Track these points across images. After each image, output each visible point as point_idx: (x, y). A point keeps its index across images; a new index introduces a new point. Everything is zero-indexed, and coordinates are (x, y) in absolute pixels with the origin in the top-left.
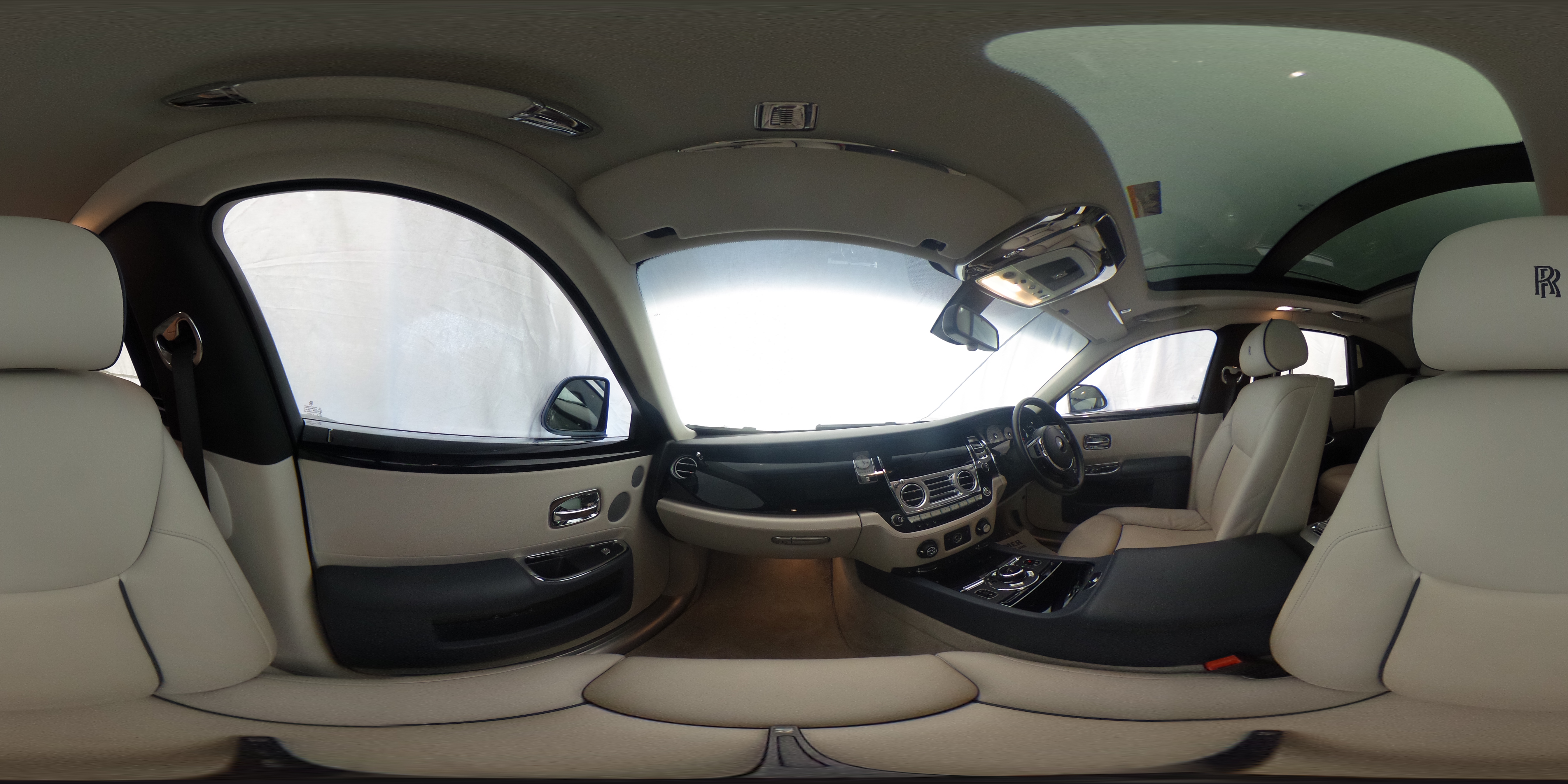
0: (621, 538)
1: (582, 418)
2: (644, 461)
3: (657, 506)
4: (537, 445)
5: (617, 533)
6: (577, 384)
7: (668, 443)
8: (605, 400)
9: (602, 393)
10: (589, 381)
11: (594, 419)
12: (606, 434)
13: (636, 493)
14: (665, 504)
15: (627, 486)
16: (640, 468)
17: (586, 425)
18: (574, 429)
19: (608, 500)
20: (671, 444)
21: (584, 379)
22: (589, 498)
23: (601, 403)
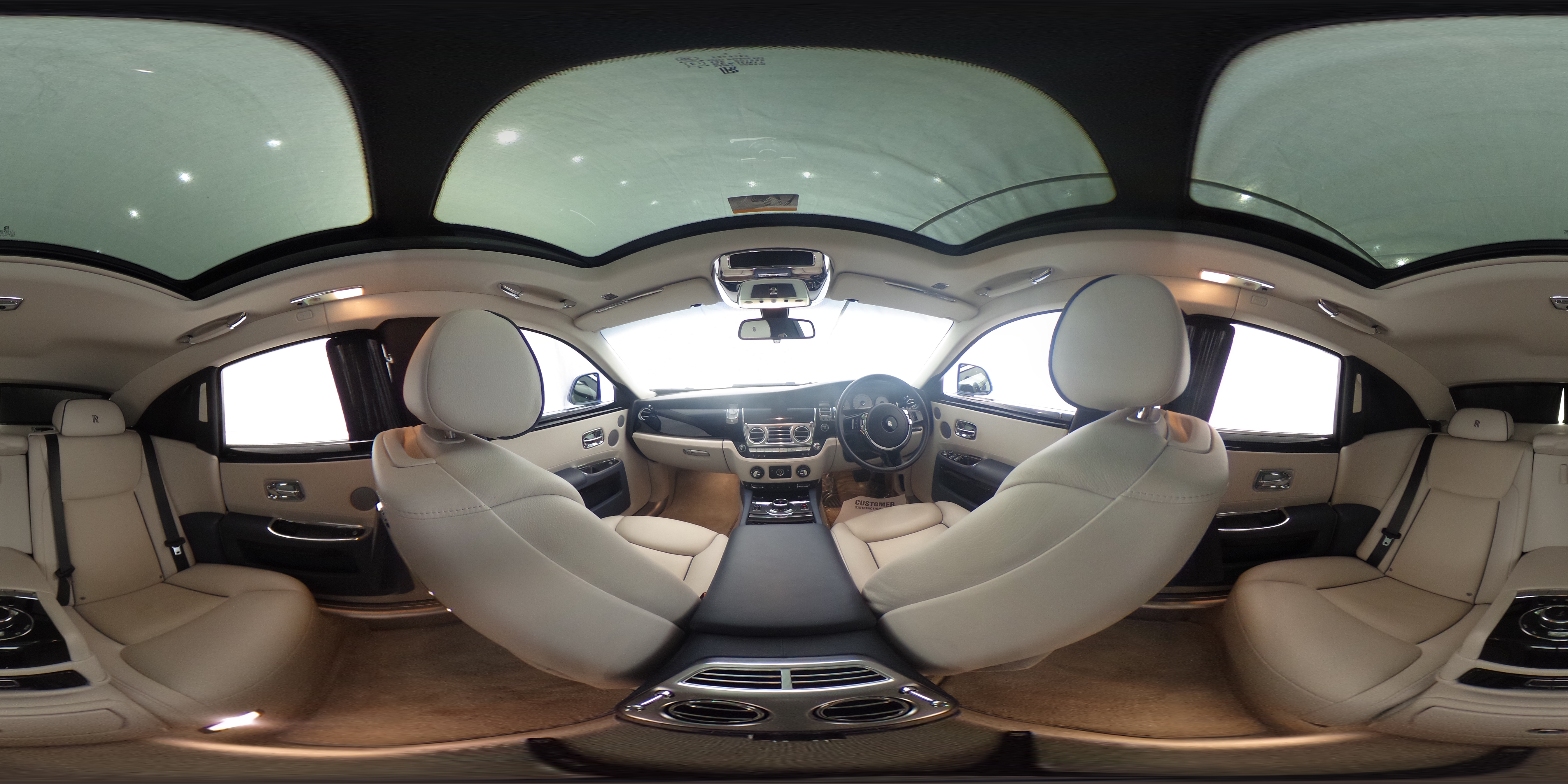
0: (618, 457)
1: (587, 394)
2: (624, 412)
3: (633, 437)
4: (568, 412)
5: (614, 453)
6: (584, 379)
7: (635, 401)
8: (598, 382)
9: (596, 379)
10: (589, 376)
11: (594, 393)
12: (601, 400)
13: (622, 430)
14: (637, 435)
15: (615, 426)
16: (622, 417)
17: (590, 398)
18: (584, 401)
19: (607, 433)
20: (637, 402)
21: (587, 375)
22: (598, 433)
23: (596, 384)
